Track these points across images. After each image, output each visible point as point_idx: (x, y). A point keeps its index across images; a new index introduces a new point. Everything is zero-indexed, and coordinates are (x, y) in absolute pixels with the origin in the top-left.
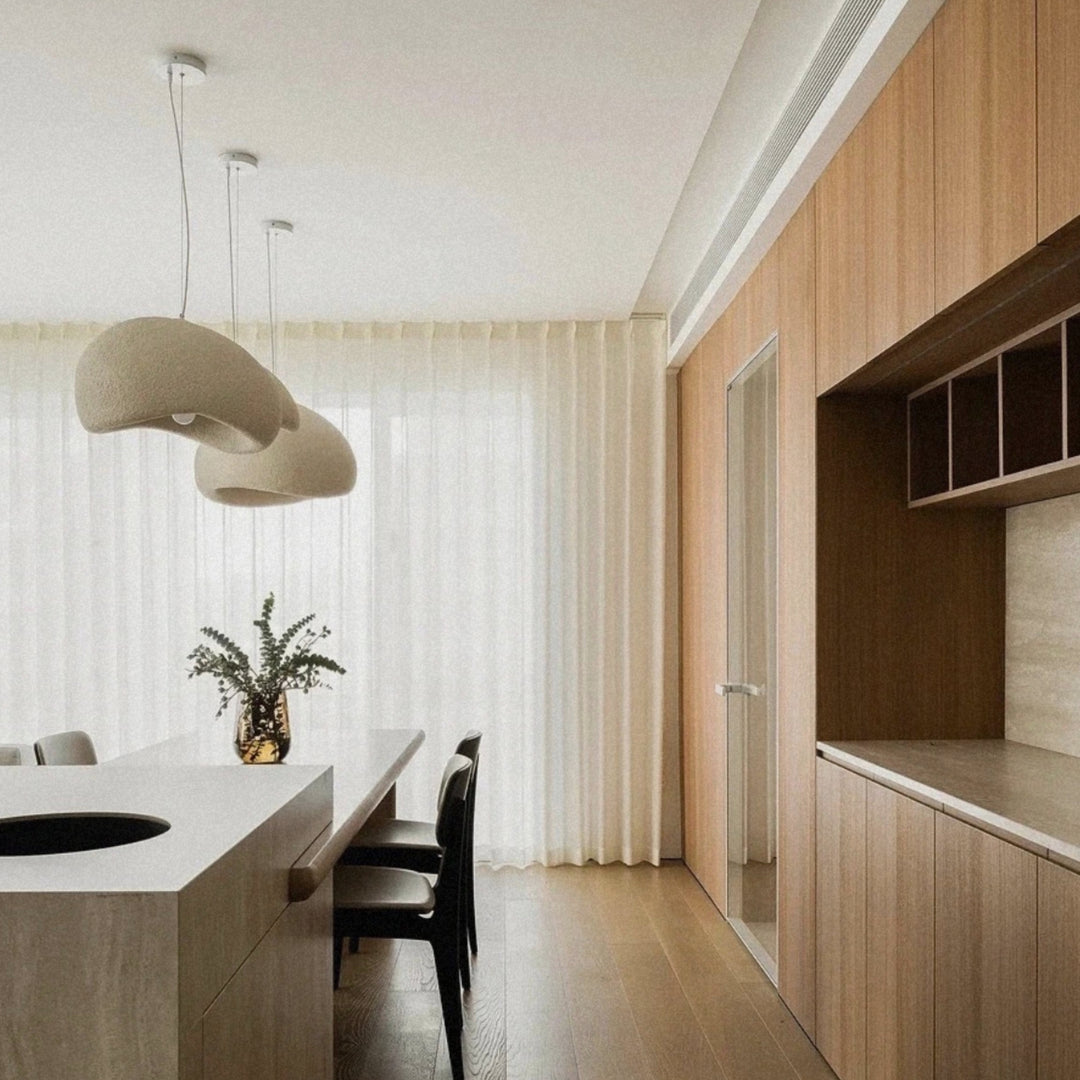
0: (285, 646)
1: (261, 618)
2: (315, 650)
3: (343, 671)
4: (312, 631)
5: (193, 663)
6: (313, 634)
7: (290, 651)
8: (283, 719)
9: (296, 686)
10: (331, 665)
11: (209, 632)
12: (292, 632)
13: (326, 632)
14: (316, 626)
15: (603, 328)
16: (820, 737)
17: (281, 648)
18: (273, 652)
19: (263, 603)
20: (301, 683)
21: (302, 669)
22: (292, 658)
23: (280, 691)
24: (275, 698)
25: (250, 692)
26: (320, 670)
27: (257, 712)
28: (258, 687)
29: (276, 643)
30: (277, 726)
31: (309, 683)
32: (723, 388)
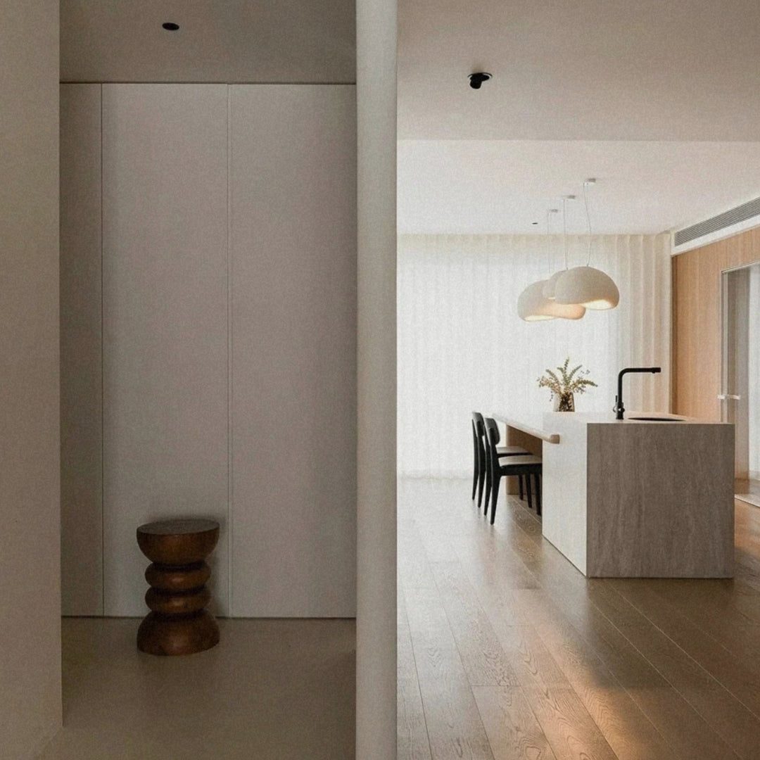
0: (571, 377)
1: (563, 366)
2: (585, 378)
3: (597, 386)
4: (583, 371)
5: (539, 383)
6: (583, 373)
7: (574, 379)
8: (572, 404)
9: (578, 392)
10: (592, 384)
11: (548, 371)
12: (574, 372)
13: (588, 372)
14: (584, 369)
15: (642, 238)
18: (567, 381)
19: (565, 361)
20: (580, 391)
21: (580, 385)
22: (575, 381)
23: (571, 393)
24: (569, 396)
25: (560, 393)
26: (587, 386)
27: (562, 401)
28: (563, 392)
29: (568, 376)
30: (569, 407)
31: (583, 391)
32: (718, 272)
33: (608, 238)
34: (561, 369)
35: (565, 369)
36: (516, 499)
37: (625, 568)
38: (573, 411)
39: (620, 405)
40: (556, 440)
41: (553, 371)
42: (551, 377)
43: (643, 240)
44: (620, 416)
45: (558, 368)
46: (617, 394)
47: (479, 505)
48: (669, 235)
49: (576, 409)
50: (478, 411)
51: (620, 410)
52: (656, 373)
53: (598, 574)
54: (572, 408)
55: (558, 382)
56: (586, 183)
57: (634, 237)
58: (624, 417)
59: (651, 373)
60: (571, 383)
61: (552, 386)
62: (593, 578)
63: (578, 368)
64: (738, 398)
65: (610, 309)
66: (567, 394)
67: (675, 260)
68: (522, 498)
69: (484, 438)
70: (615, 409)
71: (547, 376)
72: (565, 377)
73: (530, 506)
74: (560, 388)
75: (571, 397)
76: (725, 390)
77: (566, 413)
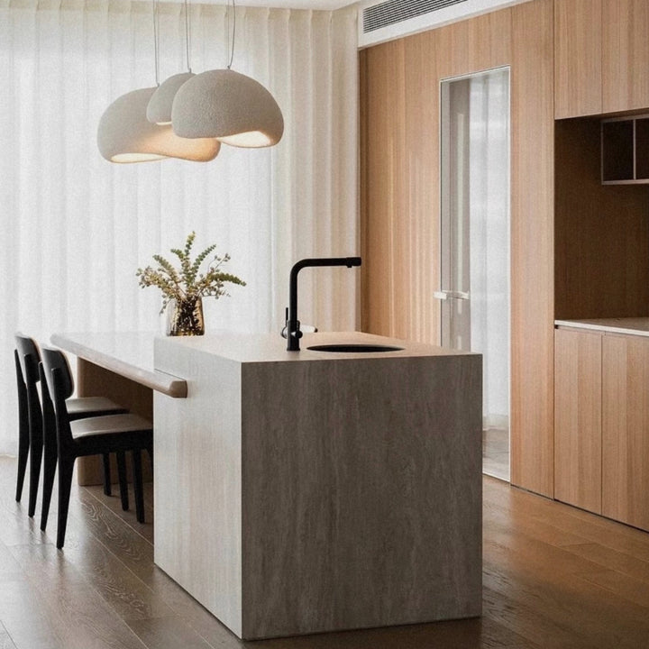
0: (198, 268)
1: (183, 249)
2: (223, 270)
3: (244, 284)
4: (219, 257)
5: (140, 279)
6: (219, 260)
7: (203, 271)
8: (199, 319)
9: (210, 295)
10: (236, 281)
11: (158, 258)
12: (202, 257)
13: (227, 257)
15: (310, 16)
16: (557, 317)
17: (195, 269)
18: (189, 278)
19: (187, 238)
20: (213, 293)
21: (214, 283)
22: (205, 276)
23: (197, 298)
24: (194, 302)
25: (179, 298)
26: (226, 283)
27: (182, 313)
28: (183, 297)
29: (192, 266)
30: (195, 324)
31: (218, 293)
32: (437, 82)
34: (179, 253)
35: (188, 254)
36: (97, 494)
38: (201, 333)
39: (294, 324)
40: (180, 391)
41: (165, 257)
42: (162, 267)
43: (313, 19)
44: (294, 345)
45: (173, 251)
46: (288, 305)
47: (32, 513)
48: (354, 13)
50: (27, 335)
51: (294, 334)
54: (199, 324)
55: (174, 278)
57: (297, 12)
58: (301, 347)
60: (198, 279)
61: (163, 285)
63: (207, 252)
65: (267, 146)
66: (189, 299)
67: (365, 55)
68: (108, 493)
69: (39, 385)
70: (286, 332)
71: (156, 266)
72: (186, 265)
73: (125, 507)
74: (178, 288)
75: (197, 304)
76: (447, 284)
77: (192, 337)
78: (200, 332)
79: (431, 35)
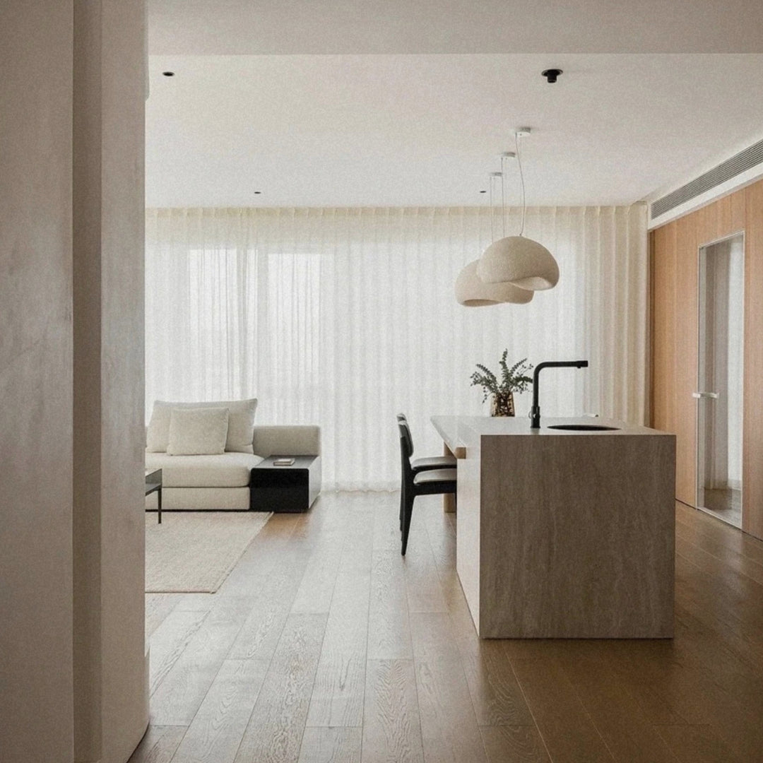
0: (513, 373)
1: (502, 360)
4: (525, 366)
5: (472, 380)
7: (515, 375)
8: (511, 406)
9: (517, 391)
11: (479, 366)
12: (516, 367)
13: (531, 367)
14: (527, 364)
17: (511, 374)
18: (507, 376)
19: (503, 353)
21: (519, 383)
23: (510, 393)
24: (508, 396)
25: (497, 392)
27: (499, 403)
28: (500, 391)
29: (509, 372)
30: (509, 409)
31: (522, 390)
32: (697, 248)
33: (575, 210)
35: (505, 363)
37: (530, 626)
38: (513, 416)
39: (535, 409)
40: (462, 454)
41: (485, 365)
42: (485, 373)
43: (616, 212)
44: (536, 424)
48: (646, 206)
49: (516, 414)
51: (534, 416)
52: (582, 368)
53: (494, 634)
54: (511, 411)
56: (519, 133)
57: (605, 209)
58: (541, 425)
59: (576, 368)
60: (512, 380)
61: (486, 383)
62: (488, 639)
63: (520, 363)
64: (715, 396)
66: (505, 393)
67: (653, 235)
70: (531, 415)
75: (510, 397)
76: (703, 386)
77: (505, 419)
78: (511, 414)
79: (696, 213)
